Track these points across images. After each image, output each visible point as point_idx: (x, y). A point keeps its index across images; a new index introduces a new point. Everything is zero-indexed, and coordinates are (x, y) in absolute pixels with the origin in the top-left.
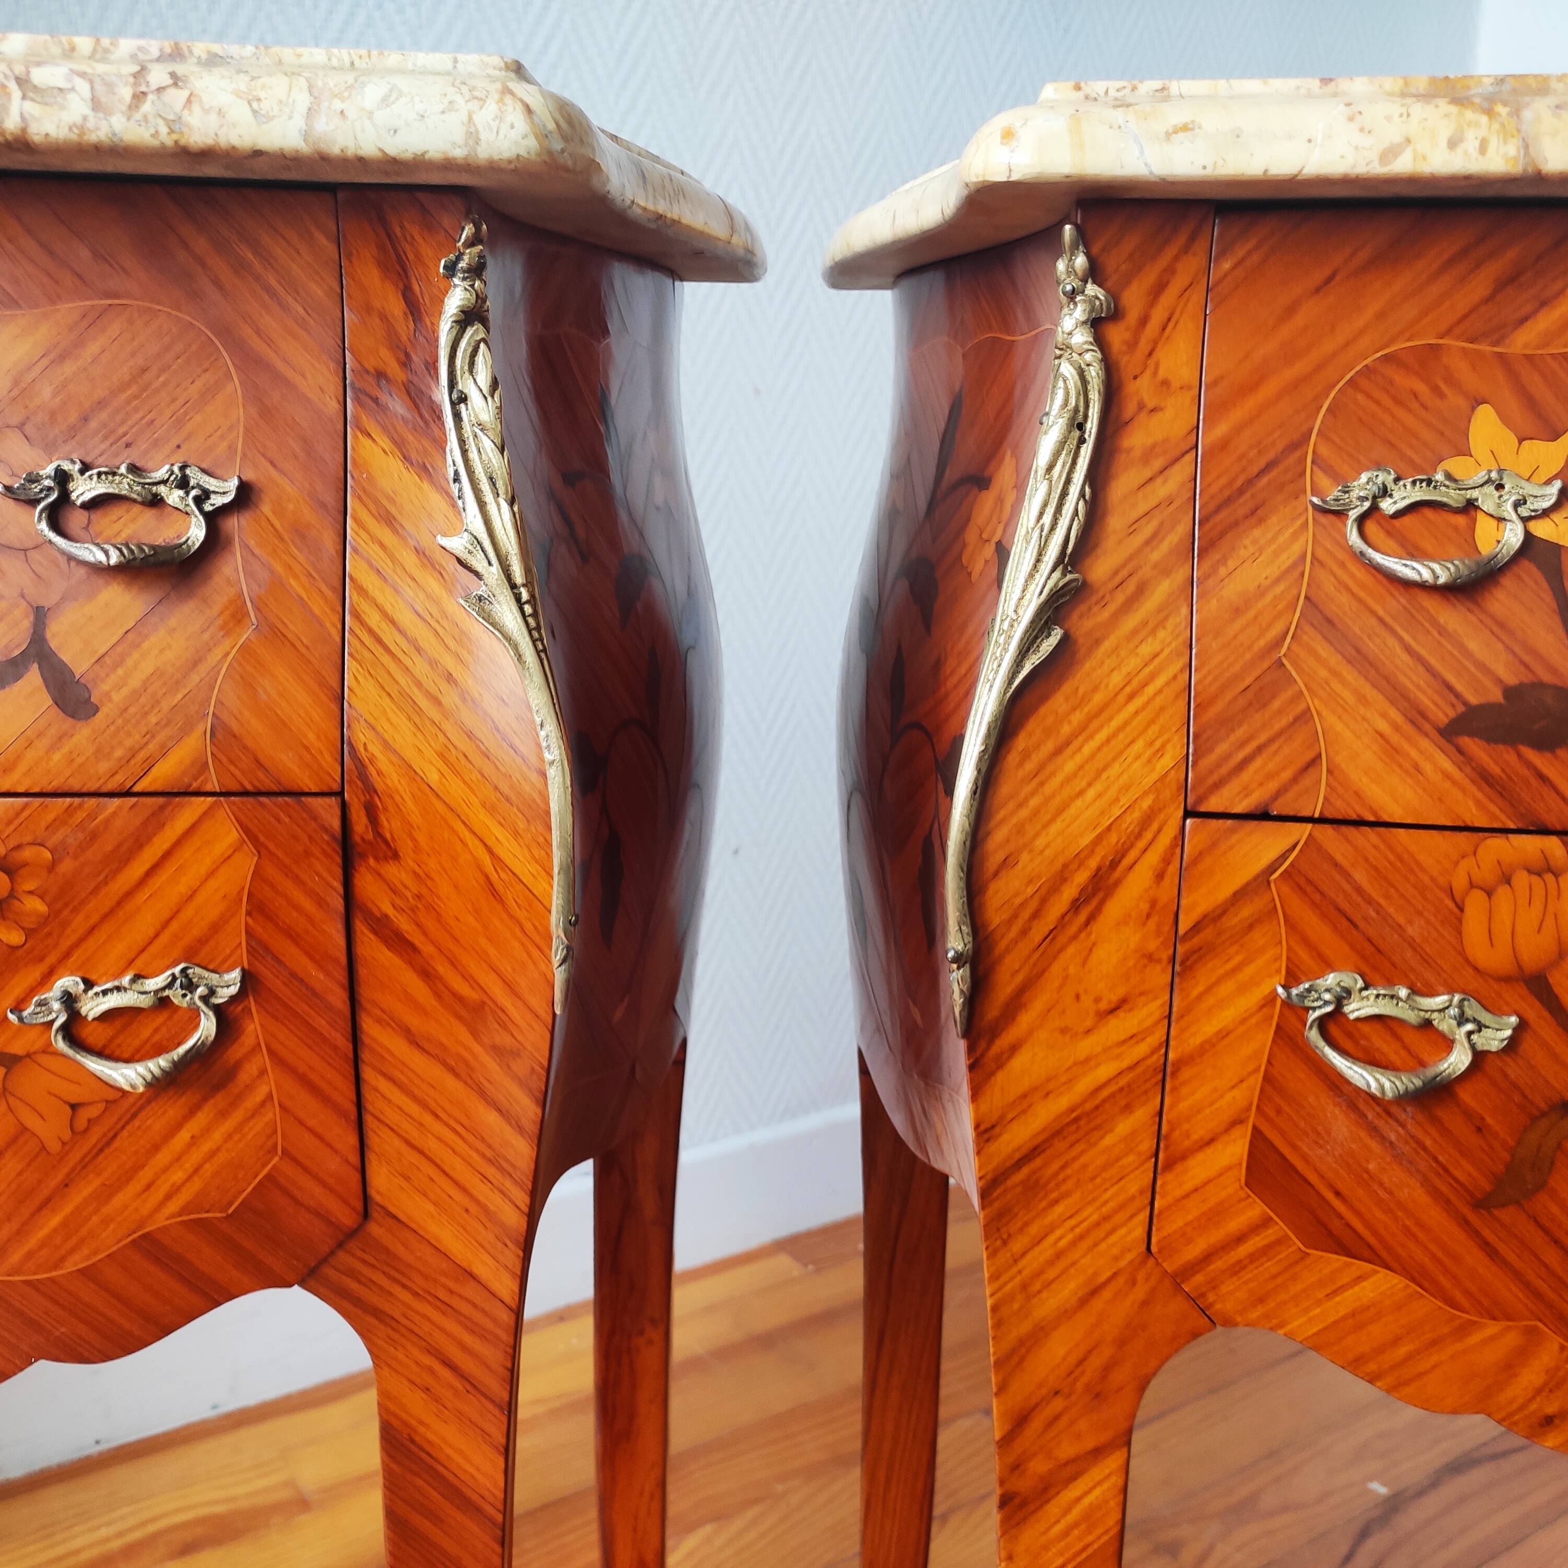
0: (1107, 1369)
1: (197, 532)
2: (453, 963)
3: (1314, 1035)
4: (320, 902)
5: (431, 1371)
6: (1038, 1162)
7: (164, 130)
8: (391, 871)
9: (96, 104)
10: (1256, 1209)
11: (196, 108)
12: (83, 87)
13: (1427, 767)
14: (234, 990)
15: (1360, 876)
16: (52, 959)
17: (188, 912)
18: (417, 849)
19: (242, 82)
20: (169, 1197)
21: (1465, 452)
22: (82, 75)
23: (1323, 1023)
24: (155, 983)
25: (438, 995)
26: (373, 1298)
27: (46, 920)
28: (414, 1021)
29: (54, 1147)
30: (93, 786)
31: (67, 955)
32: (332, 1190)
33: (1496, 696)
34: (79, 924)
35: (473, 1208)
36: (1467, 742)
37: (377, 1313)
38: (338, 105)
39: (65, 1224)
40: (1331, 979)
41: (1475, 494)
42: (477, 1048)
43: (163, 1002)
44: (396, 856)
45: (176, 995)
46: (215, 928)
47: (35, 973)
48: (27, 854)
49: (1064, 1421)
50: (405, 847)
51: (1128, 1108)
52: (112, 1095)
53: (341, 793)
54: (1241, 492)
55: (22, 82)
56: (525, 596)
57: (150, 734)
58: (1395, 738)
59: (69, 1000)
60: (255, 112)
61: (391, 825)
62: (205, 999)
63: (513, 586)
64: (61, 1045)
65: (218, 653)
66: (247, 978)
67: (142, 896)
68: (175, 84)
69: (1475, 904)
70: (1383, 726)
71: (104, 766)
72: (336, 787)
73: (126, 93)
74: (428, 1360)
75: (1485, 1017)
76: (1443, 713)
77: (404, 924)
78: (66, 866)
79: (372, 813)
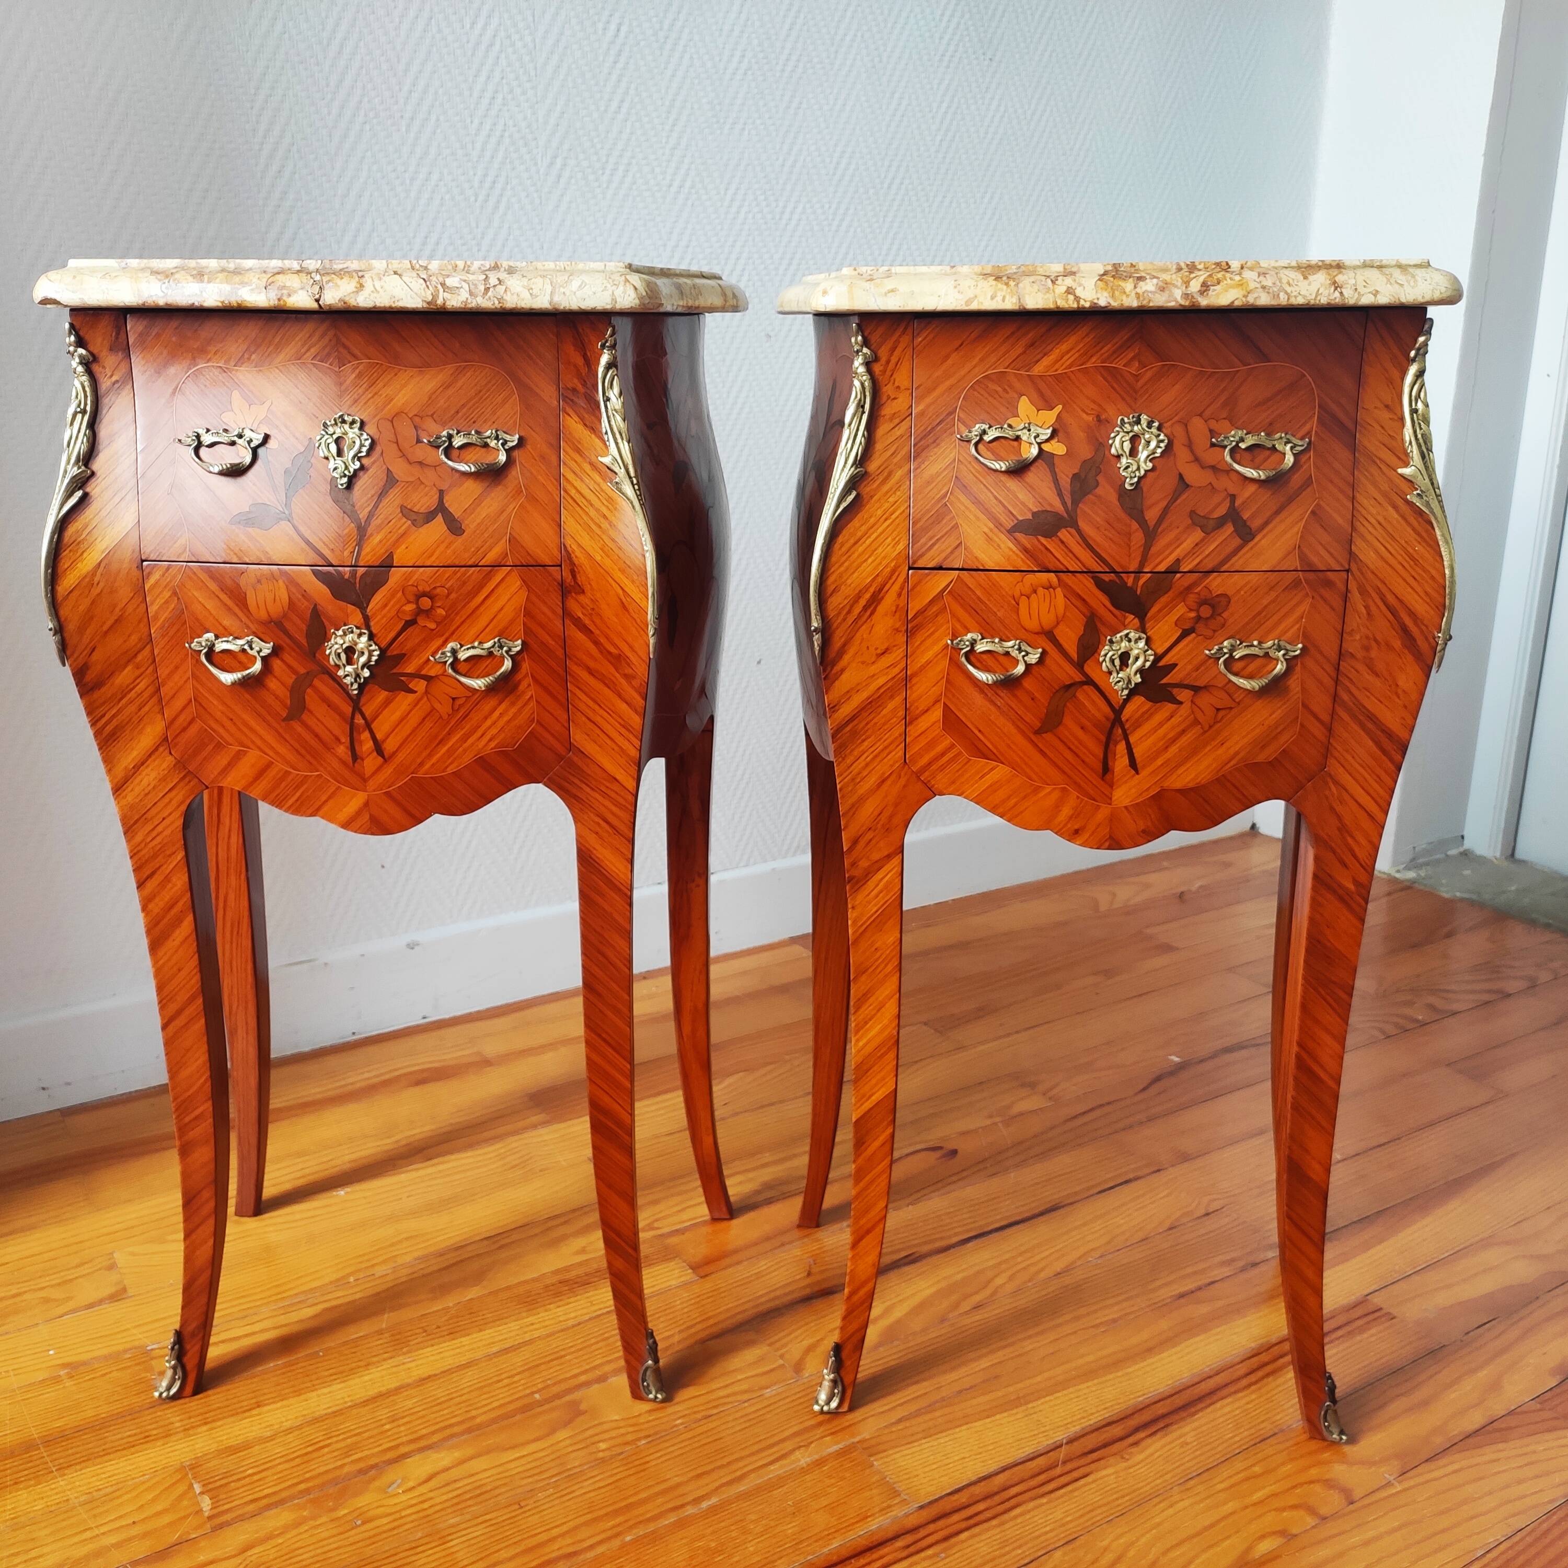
0: (891, 817)
1: (502, 457)
2: (607, 637)
3: (963, 659)
4: (554, 612)
5: (598, 824)
6: (855, 722)
8: (581, 598)
9: (471, 294)
10: (948, 741)
11: (508, 294)
12: (465, 286)
13: (1002, 546)
14: (519, 648)
15: (978, 593)
16: (447, 635)
17: (500, 616)
18: (592, 589)
19: (525, 281)
20: (490, 740)
21: (1016, 415)
22: (464, 280)
23: (967, 655)
24: (488, 645)
25: (601, 652)
26: (574, 791)
27: (445, 618)
28: (592, 664)
29: (445, 717)
30: (463, 563)
31: (453, 633)
32: (558, 740)
33: (1029, 516)
34: (458, 620)
35: (616, 748)
36: (1018, 535)
37: (575, 797)
38: (562, 290)
39: (448, 750)
40: (969, 636)
41: (1019, 433)
42: (618, 675)
43: (491, 654)
44: (583, 592)
45: (496, 651)
46: (512, 622)
47: (439, 642)
48: (438, 590)
49: (874, 842)
50: (587, 588)
51: (892, 697)
52: (471, 693)
53: (561, 566)
54: (930, 432)
55: (443, 285)
56: (635, 481)
57: (485, 542)
58: (990, 534)
59: (454, 652)
60: (530, 295)
61: (581, 579)
62: (507, 652)
63: (630, 478)
64: (450, 671)
65: (511, 506)
66: (524, 644)
67: (482, 609)
68: (500, 283)
69: (1023, 601)
70: (986, 530)
71: (467, 555)
72: (559, 563)
73: (482, 288)
74: (597, 819)
75: (1029, 649)
76: (1009, 524)
77: (587, 621)
78: (453, 596)
79: (573, 573)
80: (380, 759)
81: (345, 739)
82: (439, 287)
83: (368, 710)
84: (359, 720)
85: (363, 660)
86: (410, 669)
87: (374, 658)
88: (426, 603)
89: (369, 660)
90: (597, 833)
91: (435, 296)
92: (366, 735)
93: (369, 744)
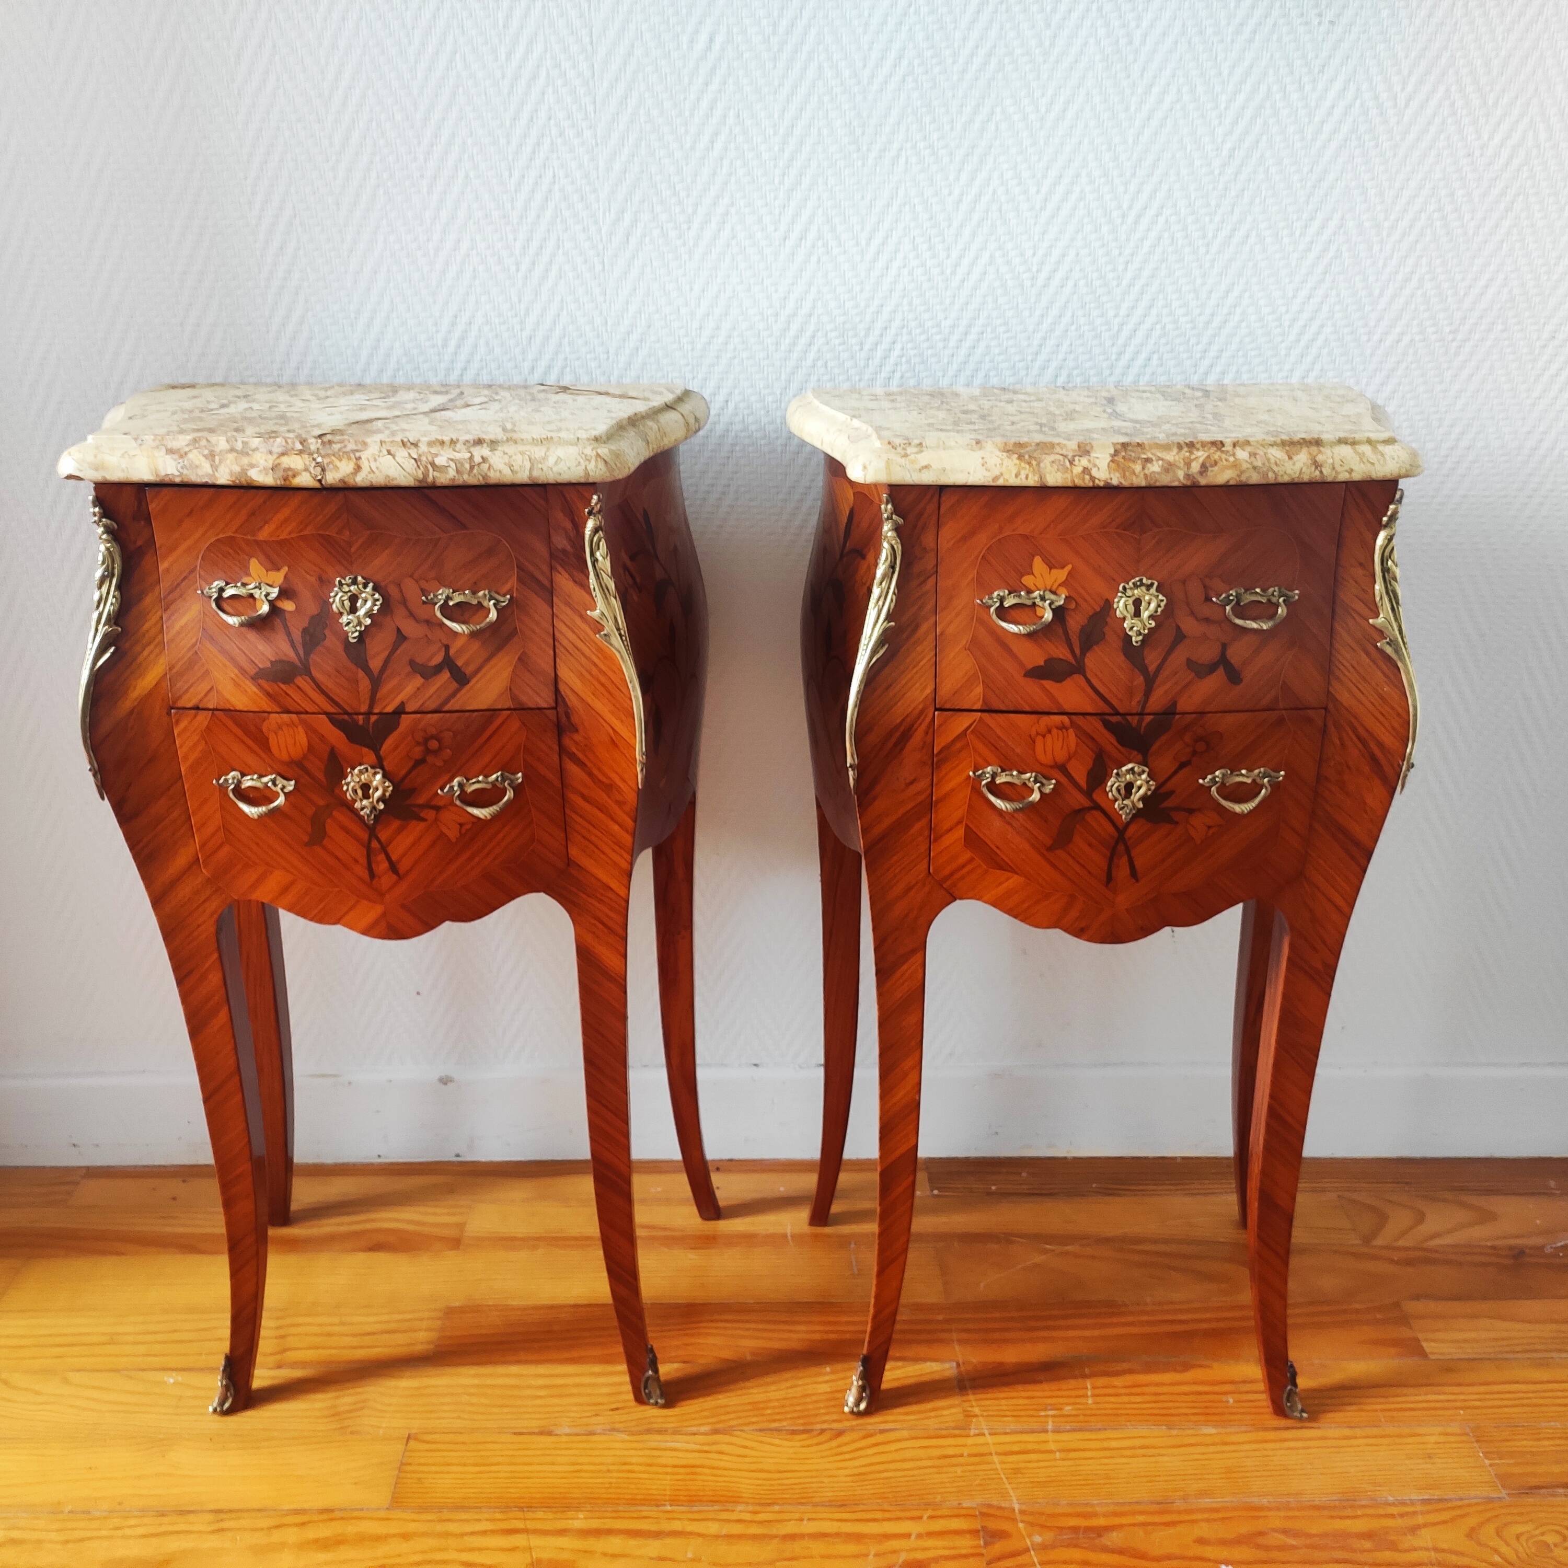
1: (493, 616)
2: (600, 770)
3: (985, 790)
4: (550, 748)
5: (594, 925)
7: (481, 478)
8: (577, 737)
9: (458, 471)
10: (968, 856)
13: (1027, 687)
14: (520, 781)
15: (998, 731)
16: (453, 771)
17: (503, 753)
18: (585, 729)
20: (495, 859)
22: (452, 460)
23: (987, 785)
24: (491, 779)
25: (594, 782)
27: (451, 757)
28: (586, 793)
29: (453, 840)
31: (459, 770)
32: (555, 855)
35: (609, 862)
36: (1037, 678)
37: (573, 903)
39: (457, 868)
40: (989, 769)
41: (1036, 600)
42: (610, 801)
43: (494, 786)
44: (577, 731)
45: (499, 784)
46: (512, 759)
50: (581, 727)
52: (475, 820)
53: (556, 709)
55: (432, 463)
59: (460, 785)
61: (575, 719)
62: (509, 784)
63: (618, 630)
64: (458, 802)
66: (525, 776)
69: (1039, 741)
72: (554, 707)
73: (467, 466)
74: (593, 921)
75: (1044, 781)
77: (581, 755)
79: (568, 716)
80: (395, 877)
81: (363, 861)
82: (429, 466)
83: (383, 836)
84: (375, 845)
85: (377, 795)
86: (421, 801)
87: (388, 793)
88: (434, 744)
89: (383, 795)
90: (593, 933)
91: (426, 475)
92: (382, 857)
93: (385, 865)
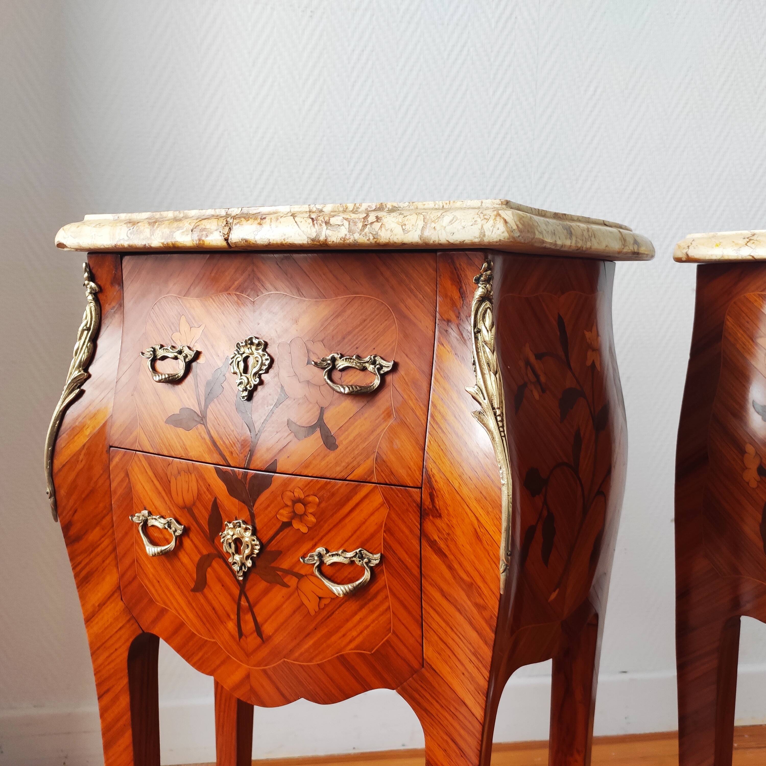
1: (377, 381)
2: (461, 564)
4: (411, 531)
5: (447, 742)
7: (372, 238)
8: (438, 522)
9: (350, 230)
11: (383, 229)
12: (346, 223)
14: (377, 562)
16: (316, 540)
17: (363, 528)
18: (449, 514)
19: (400, 218)
20: (351, 641)
22: (347, 219)
24: (350, 555)
25: (454, 577)
26: (425, 705)
27: (316, 525)
28: (445, 587)
29: (312, 613)
30: (334, 476)
31: (321, 539)
32: (410, 651)
34: (326, 527)
35: (466, 673)
37: (426, 710)
38: (433, 225)
39: (314, 644)
42: (469, 603)
43: (352, 562)
44: (440, 516)
45: (356, 560)
46: (372, 536)
48: (311, 498)
50: (444, 513)
52: (333, 597)
53: (421, 488)
55: (327, 223)
56: (498, 413)
57: (355, 458)
59: (320, 556)
60: (403, 229)
61: (439, 503)
62: (367, 563)
63: (493, 408)
64: (317, 573)
66: (382, 557)
67: (347, 520)
68: (377, 221)
71: (338, 469)
72: (419, 485)
73: (360, 225)
74: (446, 737)
77: (442, 545)
78: (323, 505)
79: (432, 497)
80: (259, 640)
81: (234, 617)
82: (324, 225)
83: (252, 594)
84: (244, 603)
85: (247, 552)
86: (285, 565)
87: (256, 551)
88: (300, 508)
89: (252, 553)
90: (445, 751)
91: (319, 234)
92: (249, 617)
93: (251, 625)
